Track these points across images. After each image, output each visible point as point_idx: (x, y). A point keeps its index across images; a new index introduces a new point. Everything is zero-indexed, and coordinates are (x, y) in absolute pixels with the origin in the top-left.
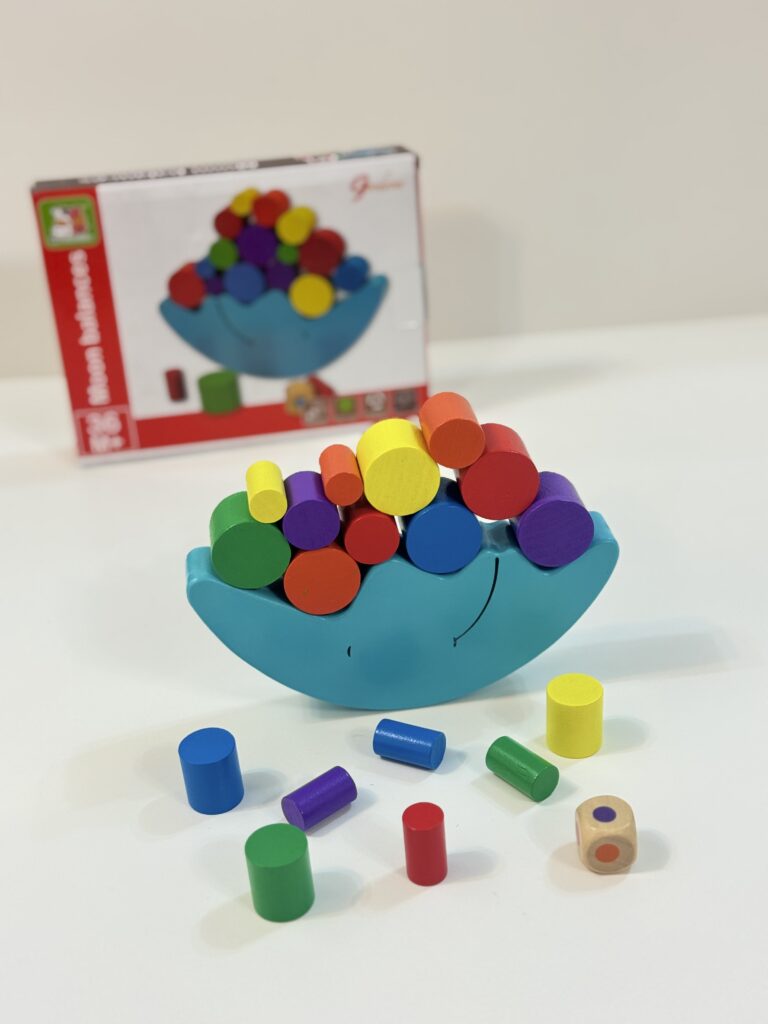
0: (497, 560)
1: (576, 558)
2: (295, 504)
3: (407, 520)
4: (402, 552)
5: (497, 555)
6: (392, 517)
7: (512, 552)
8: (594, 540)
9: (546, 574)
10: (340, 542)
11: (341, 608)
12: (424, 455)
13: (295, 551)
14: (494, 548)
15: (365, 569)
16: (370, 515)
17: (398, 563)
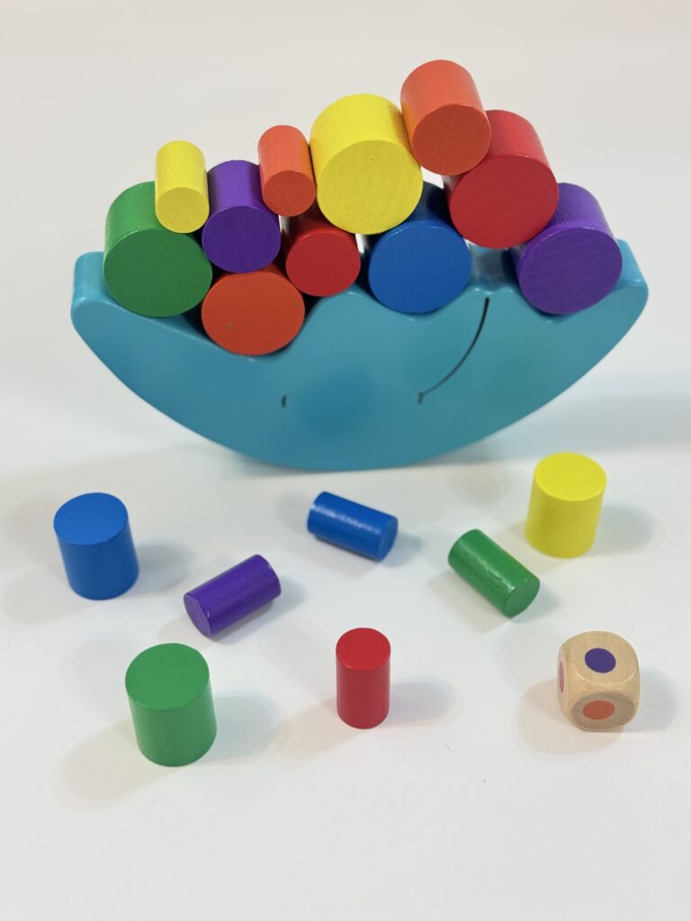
0: (487, 301)
1: (592, 304)
2: (221, 209)
3: (373, 240)
4: (363, 283)
5: (488, 293)
6: (353, 236)
7: (508, 292)
8: (620, 280)
9: (549, 322)
10: (280, 265)
11: (276, 348)
12: (403, 152)
13: (218, 273)
14: (485, 283)
15: (310, 302)
16: (323, 232)
17: (355, 297)
